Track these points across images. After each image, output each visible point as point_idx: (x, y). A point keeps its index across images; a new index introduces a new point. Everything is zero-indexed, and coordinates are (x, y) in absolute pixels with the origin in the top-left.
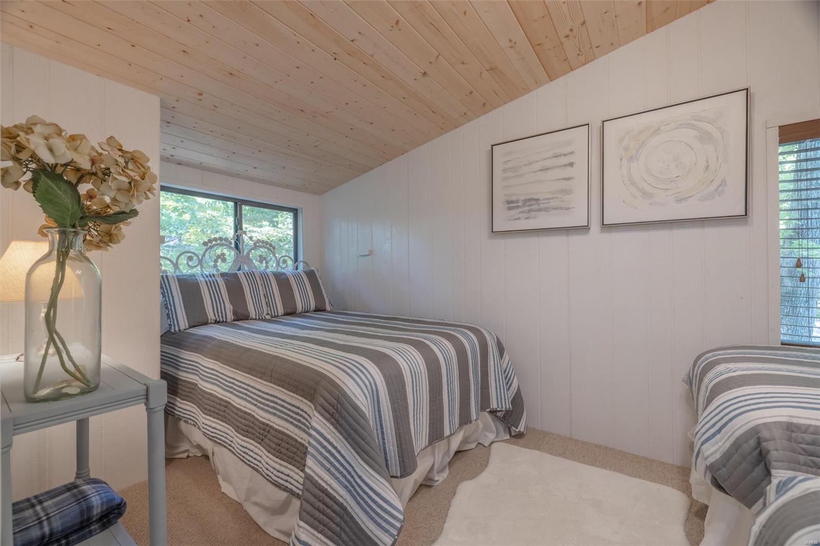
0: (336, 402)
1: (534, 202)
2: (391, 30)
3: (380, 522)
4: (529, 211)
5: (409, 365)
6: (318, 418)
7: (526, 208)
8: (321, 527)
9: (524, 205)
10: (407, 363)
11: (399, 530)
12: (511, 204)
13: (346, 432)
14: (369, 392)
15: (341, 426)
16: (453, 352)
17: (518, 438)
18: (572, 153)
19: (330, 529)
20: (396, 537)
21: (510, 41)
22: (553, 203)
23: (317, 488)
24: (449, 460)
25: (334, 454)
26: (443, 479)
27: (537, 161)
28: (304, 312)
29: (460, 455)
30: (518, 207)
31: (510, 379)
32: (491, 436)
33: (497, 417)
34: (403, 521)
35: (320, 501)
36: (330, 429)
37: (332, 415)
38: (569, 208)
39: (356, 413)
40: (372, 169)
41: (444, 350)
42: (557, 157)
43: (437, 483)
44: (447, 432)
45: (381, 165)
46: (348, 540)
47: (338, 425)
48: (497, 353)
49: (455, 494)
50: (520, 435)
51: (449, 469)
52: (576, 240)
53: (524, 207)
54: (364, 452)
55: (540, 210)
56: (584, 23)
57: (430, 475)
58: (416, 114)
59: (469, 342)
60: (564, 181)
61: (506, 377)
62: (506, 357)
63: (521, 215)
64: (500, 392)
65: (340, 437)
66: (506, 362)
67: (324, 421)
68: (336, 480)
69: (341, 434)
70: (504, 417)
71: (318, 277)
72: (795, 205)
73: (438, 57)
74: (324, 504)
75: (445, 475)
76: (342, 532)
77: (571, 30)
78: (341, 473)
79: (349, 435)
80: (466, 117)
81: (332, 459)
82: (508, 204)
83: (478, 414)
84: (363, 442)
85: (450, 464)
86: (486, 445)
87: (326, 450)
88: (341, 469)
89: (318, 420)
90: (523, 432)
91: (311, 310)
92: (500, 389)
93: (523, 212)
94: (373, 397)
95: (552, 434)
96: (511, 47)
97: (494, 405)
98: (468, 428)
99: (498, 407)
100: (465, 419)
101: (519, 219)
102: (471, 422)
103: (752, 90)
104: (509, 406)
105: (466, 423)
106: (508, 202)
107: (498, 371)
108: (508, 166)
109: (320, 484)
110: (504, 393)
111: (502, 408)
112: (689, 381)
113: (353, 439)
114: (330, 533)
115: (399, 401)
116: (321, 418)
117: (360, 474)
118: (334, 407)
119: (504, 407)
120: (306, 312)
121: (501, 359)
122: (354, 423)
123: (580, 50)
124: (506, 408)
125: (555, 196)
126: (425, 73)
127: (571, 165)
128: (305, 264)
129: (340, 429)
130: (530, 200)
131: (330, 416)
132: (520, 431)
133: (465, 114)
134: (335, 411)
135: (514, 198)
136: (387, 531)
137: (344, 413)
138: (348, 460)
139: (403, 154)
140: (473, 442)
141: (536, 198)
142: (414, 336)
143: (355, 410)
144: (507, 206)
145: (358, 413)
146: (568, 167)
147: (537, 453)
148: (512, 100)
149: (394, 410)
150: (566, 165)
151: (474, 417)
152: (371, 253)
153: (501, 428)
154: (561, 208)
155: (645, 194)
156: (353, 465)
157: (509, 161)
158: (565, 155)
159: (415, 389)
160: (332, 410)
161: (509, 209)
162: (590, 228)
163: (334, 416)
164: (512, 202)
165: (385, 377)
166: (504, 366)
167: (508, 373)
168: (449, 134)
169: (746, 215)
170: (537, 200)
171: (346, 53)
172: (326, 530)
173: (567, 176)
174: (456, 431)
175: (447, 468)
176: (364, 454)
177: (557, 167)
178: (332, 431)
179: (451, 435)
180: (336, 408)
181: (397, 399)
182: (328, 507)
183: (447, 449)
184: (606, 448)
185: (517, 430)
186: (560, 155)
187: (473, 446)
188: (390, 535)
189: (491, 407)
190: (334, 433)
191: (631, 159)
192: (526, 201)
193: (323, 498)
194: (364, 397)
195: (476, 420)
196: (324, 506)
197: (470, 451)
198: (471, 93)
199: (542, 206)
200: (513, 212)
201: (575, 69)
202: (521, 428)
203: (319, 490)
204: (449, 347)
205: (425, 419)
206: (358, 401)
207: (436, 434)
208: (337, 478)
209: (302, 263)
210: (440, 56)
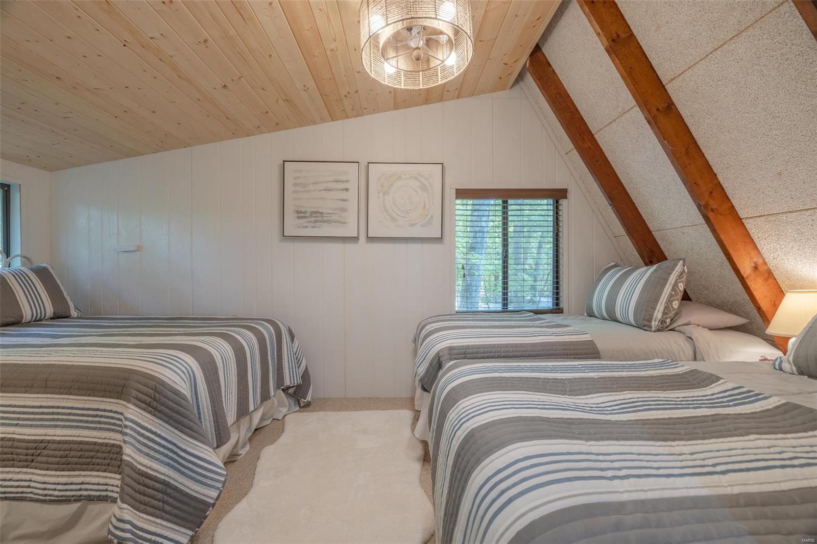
0: (153, 392)
1: (319, 215)
2: (198, 44)
3: (206, 481)
4: (316, 222)
5: (219, 353)
6: (133, 410)
7: (312, 219)
8: (143, 507)
9: (311, 216)
10: (218, 351)
11: (224, 483)
12: (300, 214)
13: (166, 415)
14: (186, 377)
15: (160, 412)
16: (255, 340)
17: (306, 408)
18: (347, 181)
19: (153, 507)
20: (221, 489)
21: (305, 86)
22: (334, 217)
23: (136, 473)
24: (251, 434)
25: (153, 439)
26: (245, 452)
27: (322, 182)
28: (34, 321)
29: (257, 432)
30: (306, 217)
31: (299, 360)
32: (284, 410)
33: (288, 394)
34: (227, 476)
35: (139, 484)
36: (147, 417)
37: (149, 405)
38: (345, 223)
39: (176, 397)
40: (143, 154)
41: (248, 340)
42: (336, 181)
43: (241, 456)
44: (251, 408)
45: (155, 152)
46: (172, 509)
47: (156, 412)
48: (289, 339)
49: (259, 458)
50: (308, 405)
51: (250, 444)
52: (349, 247)
53: (311, 218)
54: (188, 428)
55: (324, 222)
56: (357, 92)
57: (235, 450)
58: (208, 116)
59: (267, 331)
60: (342, 201)
61: (297, 358)
62: (296, 342)
63: (308, 224)
64: (293, 371)
65: (160, 422)
66: (296, 346)
67: (140, 411)
68: (157, 462)
69: (161, 419)
70: (295, 393)
71: (54, 275)
72: (472, 229)
73: (240, 78)
74: (145, 486)
75: (247, 448)
76: (165, 505)
77: (349, 93)
78: (162, 453)
79: (171, 418)
80: (259, 130)
81: (151, 444)
82: (298, 213)
83: (275, 392)
84: (187, 420)
85: (250, 439)
86: (280, 418)
87: (144, 438)
88: (162, 450)
89: (134, 412)
90: (310, 402)
91: (47, 317)
92: (292, 368)
93: (310, 222)
94: (191, 382)
95: (332, 399)
96: (304, 90)
97: (287, 382)
98: (268, 403)
99: (291, 384)
100: (265, 397)
101: (306, 227)
102: (270, 398)
103: (445, 165)
104: (300, 381)
105: (266, 400)
106: (298, 212)
107: (291, 354)
108: (298, 181)
109: (139, 469)
110: (296, 371)
111: (294, 383)
112: (415, 341)
113: (175, 421)
114: (152, 510)
115: (214, 383)
116: (137, 409)
117: (184, 447)
118: (151, 398)
119: (296, 382)
120: (38, 321)
121: (293, 343)
122: (175, 406)
123: (354, 107)
124: (297, 383)
125: (335, 212)
126: (225, 86)
127: (347, 190)
128: (24, 259)
129: (159, 415)
130: (317, 212)
131: (147, 406)
132: (308, 401)
133: (259, 127)
134: (152, 400)
135: (303, 210)
136: (213, 487)
137: (164, 400)
138: (170, 439)
139: (185, 147)
140: (269, 418)
141: (320, 211)
142: (224, 330)
143: (175, 394)
144: (296, 215)
145: (179, 397)
146: (344, 191)
147: (321, 413)
148: (301, 126)
149: (210, 392)
150: (343, 190)
151: (272, 393)
152: (139, 248)
153: (292, 403)
154: (339, 222)
155: (393, 219)
156: (175, 442)
157: (299, 177)
158: (343, 182)
159: (226, 373)
160: (148, 400)
161: (299, 218)
162: (359, 239)
163: (152, 404)
164: (301, 212)
165: (200, 364)
166: (295, 349)
167: (298, 356)
168: (240, 140)
169: (442, 237)
170: (321, 213)
171: (141, 45)
172: (148, 508)
173: (344, 198)
174: (257, 408)
175: (248, 443)
176: (187, 430)
177: (338, 190)
178: (149, 419)
179: (255, 410)
180: (153, 396)
181: (212, 382)
182: (149, 488)
183: (249, 425)
184: (369, 398)
185: (306, 401)
186: (339, 181)
187: (269, 422)
188: (215, 489)
189: (285, 385)
190: (153, 420)
191: (385, 193)
192: (312, 213)
193: (143, 480)
194: (183, 382)
195: (274, 396)
196: (145, 488)
197: (266, 427)
198: (267, 112)
199: (325, 218)
200: (302, 221)
201: (350, 118)
202: (309, 398)
203: (139, 474)
204: (252, 336)
205: (234, 399)
206: (177, 386)
207: (243, 411)
208: (157, 460)
209: (19, 258)
210: (243, 78)
